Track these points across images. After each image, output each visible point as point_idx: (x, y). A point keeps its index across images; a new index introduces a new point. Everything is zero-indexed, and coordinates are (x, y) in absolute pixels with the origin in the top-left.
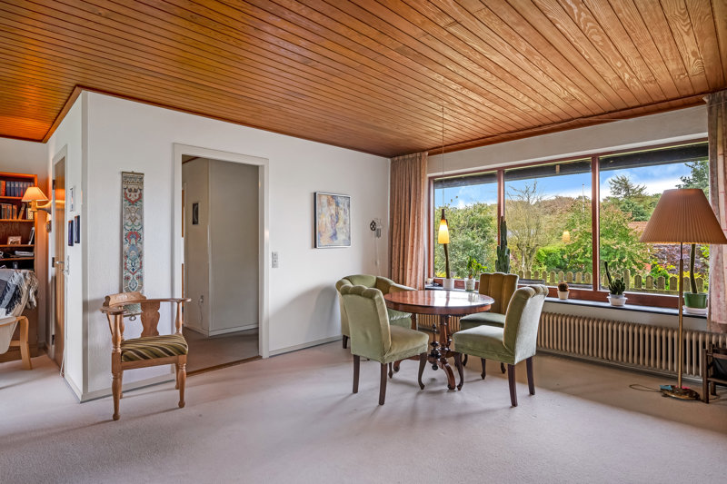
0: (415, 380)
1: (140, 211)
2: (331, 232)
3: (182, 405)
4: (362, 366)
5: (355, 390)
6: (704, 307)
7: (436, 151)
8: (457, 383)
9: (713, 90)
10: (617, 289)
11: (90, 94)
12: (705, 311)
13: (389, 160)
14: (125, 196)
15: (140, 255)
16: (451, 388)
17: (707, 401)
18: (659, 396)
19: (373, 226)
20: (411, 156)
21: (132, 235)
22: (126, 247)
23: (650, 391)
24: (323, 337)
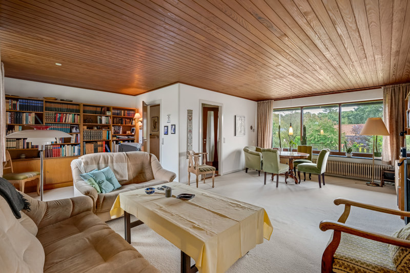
0: (284, 181)
1: (192, 123)
2: (240, 130)
3: (213, 187)
4: (267, 176)
5: (265, 184)
6: (380, 157)
7: (276, 99)
8: (298, 181)
9: (385, 85)
10: (349, 151)
11: (181, 84)
12: (381, 158)
13: (256, 103)
14: (188, 118)
15: (192, 138)
16: (296, 183)
17: (382, 186)
18: (366, 186)
19: (251, 127)
20: (266, 101)
21: (190, 131)
22: (189, 135)
23: (363, 184)
24: (237, 169)
